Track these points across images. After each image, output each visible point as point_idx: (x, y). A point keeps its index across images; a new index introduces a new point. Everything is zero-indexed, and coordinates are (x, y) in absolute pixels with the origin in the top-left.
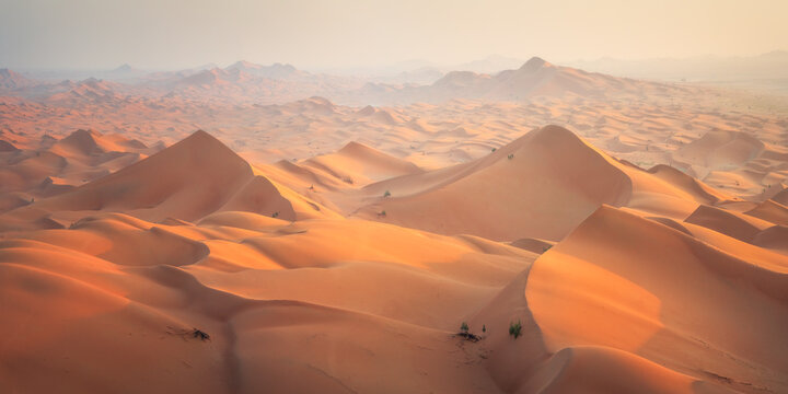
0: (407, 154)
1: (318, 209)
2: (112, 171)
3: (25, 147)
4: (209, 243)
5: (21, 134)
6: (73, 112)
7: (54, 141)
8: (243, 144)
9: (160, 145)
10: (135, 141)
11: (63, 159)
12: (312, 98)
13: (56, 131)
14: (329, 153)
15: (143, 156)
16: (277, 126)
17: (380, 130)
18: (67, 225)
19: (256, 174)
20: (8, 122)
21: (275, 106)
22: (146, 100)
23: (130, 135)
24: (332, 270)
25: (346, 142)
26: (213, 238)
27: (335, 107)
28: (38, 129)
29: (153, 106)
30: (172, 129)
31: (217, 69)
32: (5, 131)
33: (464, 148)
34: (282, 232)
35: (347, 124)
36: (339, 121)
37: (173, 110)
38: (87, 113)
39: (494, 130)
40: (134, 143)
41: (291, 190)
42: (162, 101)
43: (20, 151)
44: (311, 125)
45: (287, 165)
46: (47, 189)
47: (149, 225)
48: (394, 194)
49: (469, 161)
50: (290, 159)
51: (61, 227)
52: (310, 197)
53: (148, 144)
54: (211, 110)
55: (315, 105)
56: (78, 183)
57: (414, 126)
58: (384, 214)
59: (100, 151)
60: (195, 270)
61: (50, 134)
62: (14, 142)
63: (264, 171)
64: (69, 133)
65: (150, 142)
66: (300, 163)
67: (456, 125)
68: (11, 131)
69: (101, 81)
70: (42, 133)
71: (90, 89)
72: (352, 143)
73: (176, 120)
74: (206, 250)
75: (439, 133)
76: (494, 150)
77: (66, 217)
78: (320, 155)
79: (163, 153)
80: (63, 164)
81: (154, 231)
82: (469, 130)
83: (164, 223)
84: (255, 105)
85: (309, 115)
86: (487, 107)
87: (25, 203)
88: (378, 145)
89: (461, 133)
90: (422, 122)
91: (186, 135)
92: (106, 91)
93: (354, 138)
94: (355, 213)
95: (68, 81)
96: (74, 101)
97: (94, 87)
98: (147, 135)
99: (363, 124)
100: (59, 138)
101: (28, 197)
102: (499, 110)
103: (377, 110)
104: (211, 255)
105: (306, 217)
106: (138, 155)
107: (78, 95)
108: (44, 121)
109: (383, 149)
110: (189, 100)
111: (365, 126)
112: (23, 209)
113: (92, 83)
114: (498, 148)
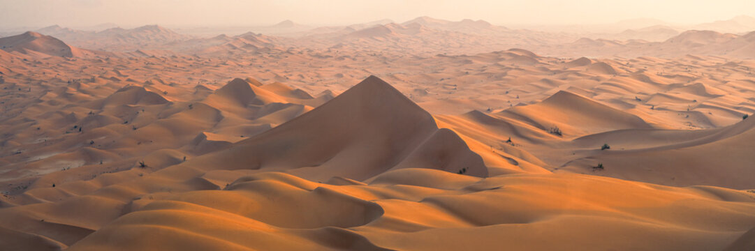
0: (633, 107)
1: (516, 163)
2: (274, 126)
3: (177, 100)
4: (382, 203)
5: (171, 85)
6: (229, 62)
7: (209, 91)
8: (424, 93)
9: (327, 94)
10: (298, 90)
11: (218, 112)
12: (511, 50)
13: (209, 80)
14: (533, 103)
15: (309, 108)
16: (467, 73)
17: (598, 79)
18: (222, 185)
19: (439, 128)
20: (158, 73)
21: (464, 56)
22: (310, 51)
23: (293, 83)
24: (536, 225)
25: (555, 90)
26: (386, 197)
27: (540, 58)
28: (190, 79)
29: (319, 56)
30: (340, 76)
31: (393, 24)
32: (154, 81)
33: (704, 111)
34: (471, 189)
35: (555, 72)
36: (545, 70)
37: (342, 58)
38: (244, 63)
39: (743, 91)
40: (298, 93)
41: (483, 144)
42: (329, 51)
43: (171, 103)
44: (510, 73)
45: (480, 117)
46: (201, 145)
47: (314, 185)
48: (614, 147)
49: (711, 128)
50: (483, 109)
51: (215, 187)
52: (506, 150)
53: (312, 94)
54: (385, 58)
55: (516, 56)
56: (235, 139)
57: (641, 76)
58: (601, 167)
59: (260, 102)
60: (366, 231)
61: (204, 84)
62: (165, 93)
63: (449, 122)
64: (224, 82)
65: (316, 91)
66: (495, 113)
67: (694, 79)
68: (162, 82)
69: (260, 35)
70: (195, 83)
71: (248, 42)
72: (561, 93)
73: (346, 67)
74: (380, 210)
75: (672, 86)
76: (745, 117)
77: (221, 177)
78: (521, 104)
79: (331, 104)
80: (218, 117)
81: (320, 191)
82: (710, 87)
83: (331, 183)
84: (439, 55)
85: (506, 64)
86: (733, 64)
87: (176, 162)
88: (595, 95)
89: (699, 90)
90: (651, 73)
91: (357, 81)
92: (267, 44)
93: (564, 87)
94: (565, 166)
95: (224, 35)
96: (231, 53)
97: (252, 40)
98: (313, 84)
99: (576, 73)
100: (215, 88)
101: (179, 155)
102: (748, 69)
103: (593, 62)
104: (385, 215)
105: (501, 172)
106: (302, 107)
107: (235, 48)
108: (197, 71)
109: (601, 99)
110: (360, 49)
111: (579, 75)
112: (173, 168)
113: (250, 36)
114: (750, 114)
